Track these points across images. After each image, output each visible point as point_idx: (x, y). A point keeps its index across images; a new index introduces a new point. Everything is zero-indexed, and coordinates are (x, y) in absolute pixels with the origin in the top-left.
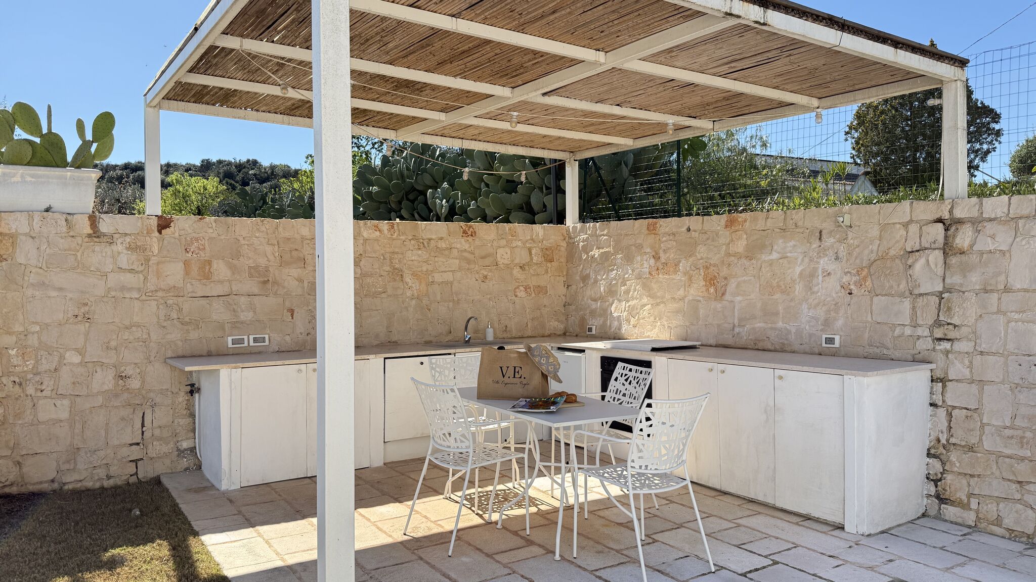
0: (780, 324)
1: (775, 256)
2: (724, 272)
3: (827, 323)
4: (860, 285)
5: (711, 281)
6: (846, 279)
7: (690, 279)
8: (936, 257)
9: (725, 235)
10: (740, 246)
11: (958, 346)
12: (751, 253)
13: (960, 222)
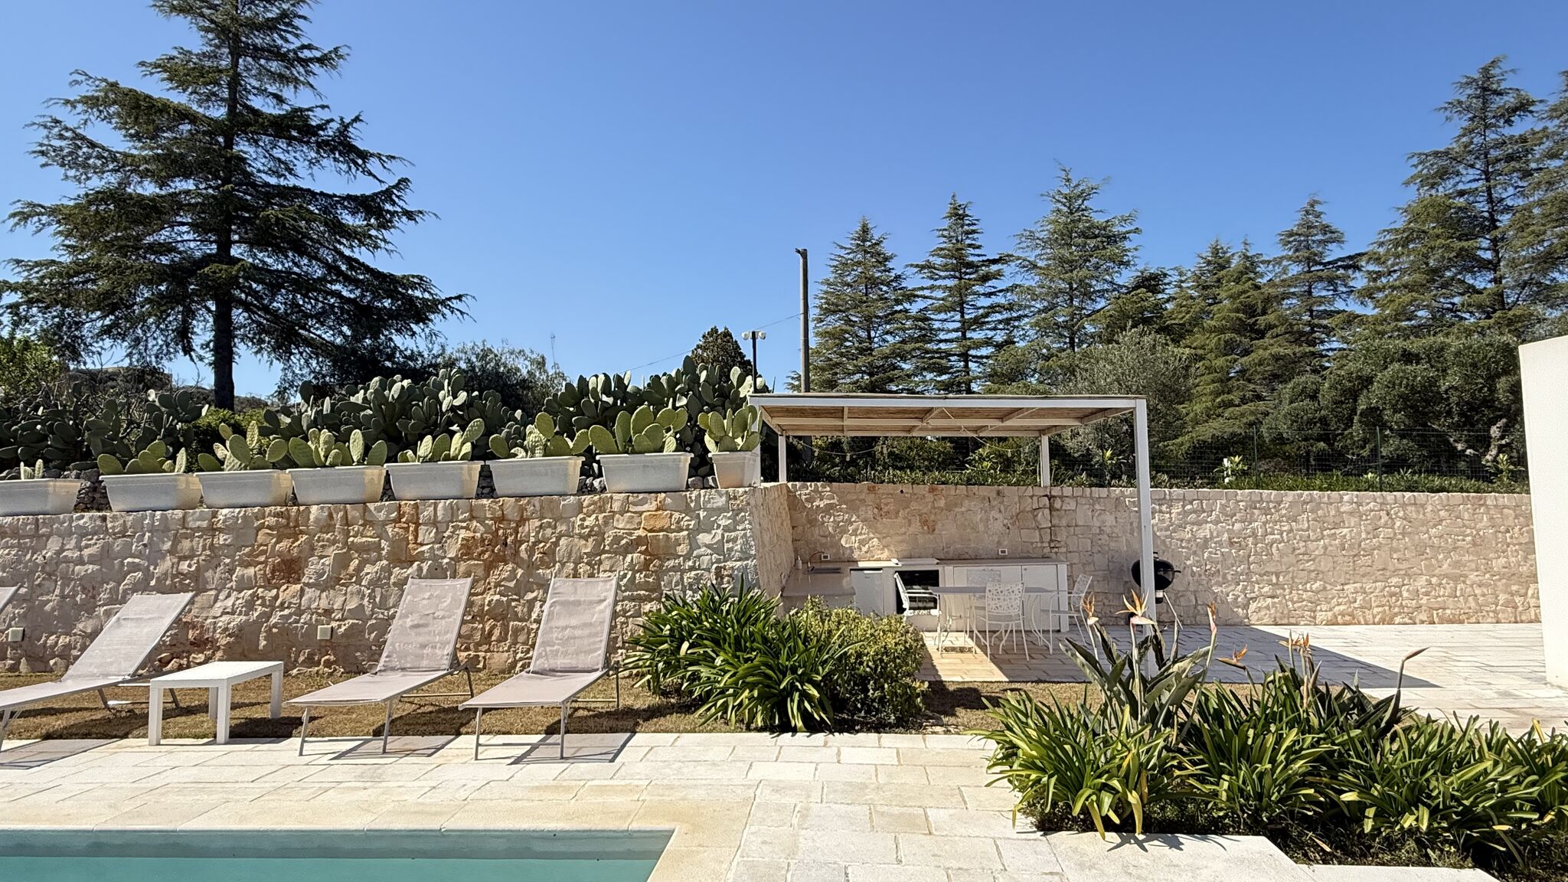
0: (973, 545)
1: (963, 509)
2: (933, 517)
3: (999, 543)
4: (1013, 524)
5: (925, 523)
6: (1006, 521)
7: (910, 521)
8: (1047, 511)
9: (930, 497)
10: (942, 503)
11: (1061, 550)
12: (949, 508)
13: (1055, 497)
